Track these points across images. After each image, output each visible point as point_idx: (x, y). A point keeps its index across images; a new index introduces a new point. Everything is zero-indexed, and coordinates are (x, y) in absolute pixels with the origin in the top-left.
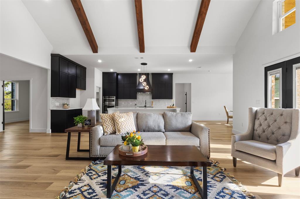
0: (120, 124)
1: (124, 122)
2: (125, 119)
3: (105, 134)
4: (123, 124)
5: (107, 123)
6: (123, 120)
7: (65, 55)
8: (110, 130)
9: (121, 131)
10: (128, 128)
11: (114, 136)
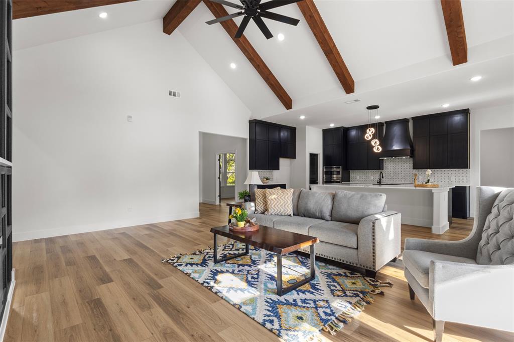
0: (269, 202)
1: (274, 200)
2: (277, 196)
3: (256, 212)
4: (273, 202)
5: (259, 200)
6: (273, 197)
7: (263, 119)
8: (260, 208)
9: (270, 210)
10: (279, 208)
11: (263, 215)
